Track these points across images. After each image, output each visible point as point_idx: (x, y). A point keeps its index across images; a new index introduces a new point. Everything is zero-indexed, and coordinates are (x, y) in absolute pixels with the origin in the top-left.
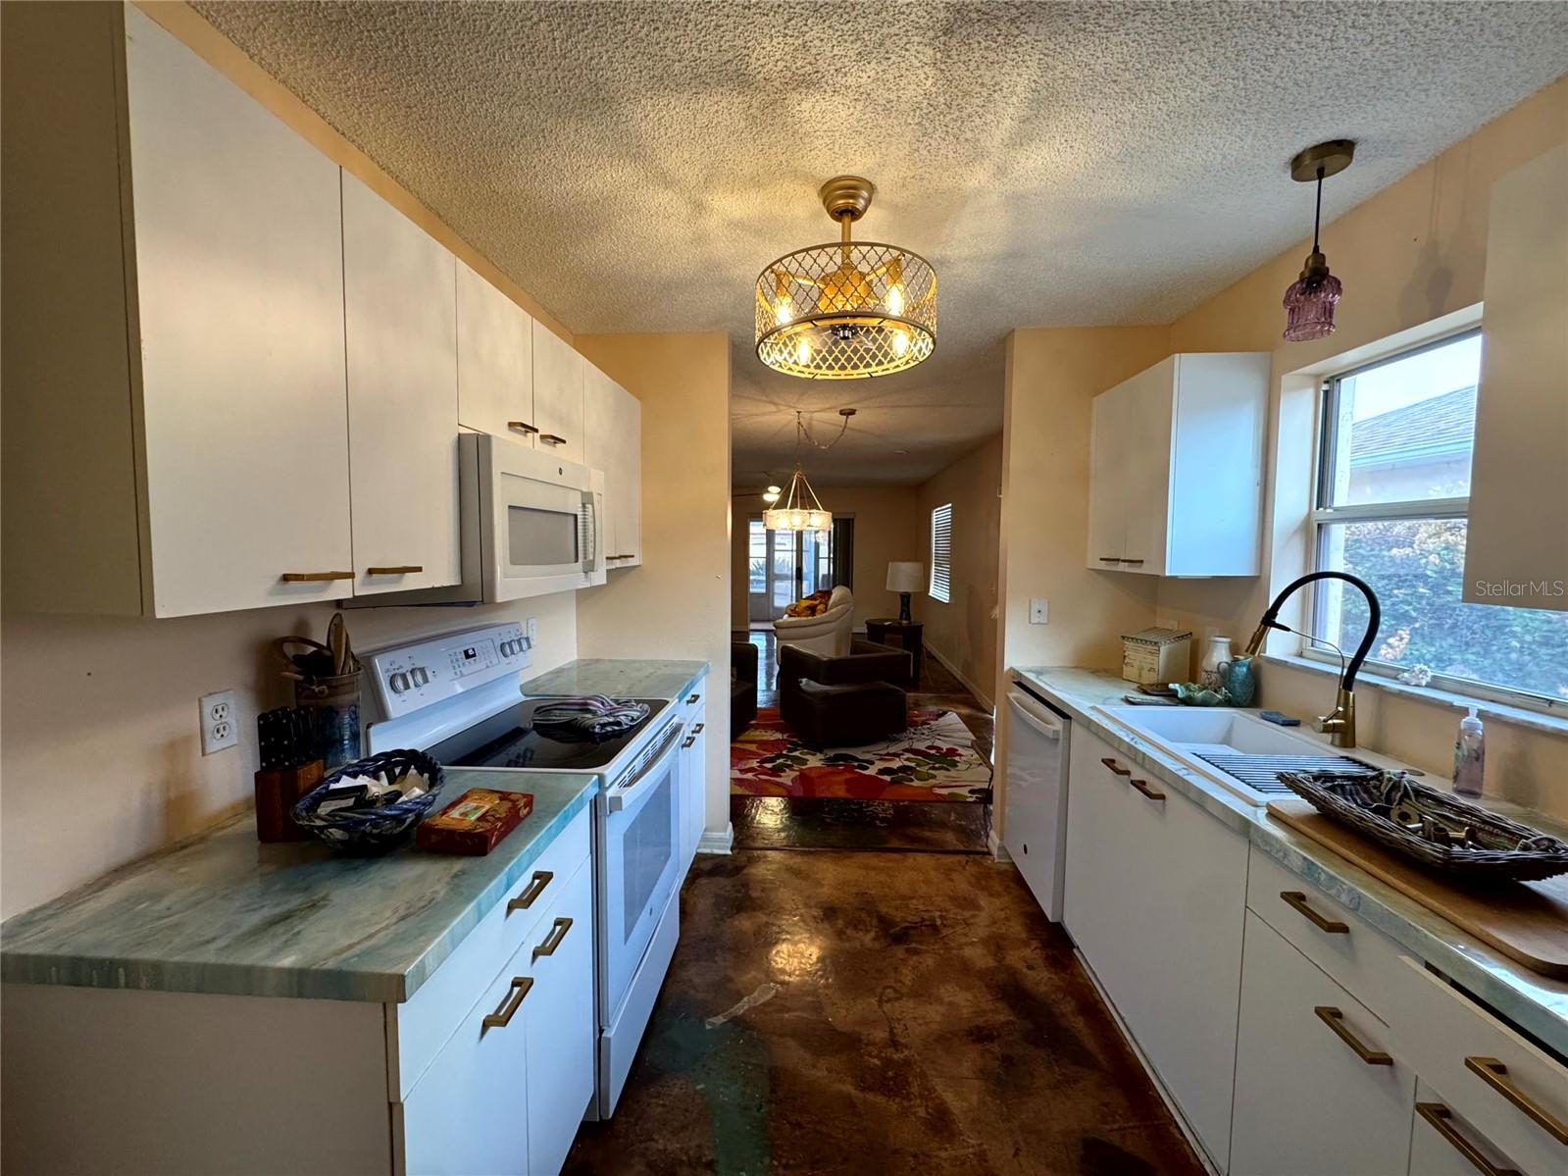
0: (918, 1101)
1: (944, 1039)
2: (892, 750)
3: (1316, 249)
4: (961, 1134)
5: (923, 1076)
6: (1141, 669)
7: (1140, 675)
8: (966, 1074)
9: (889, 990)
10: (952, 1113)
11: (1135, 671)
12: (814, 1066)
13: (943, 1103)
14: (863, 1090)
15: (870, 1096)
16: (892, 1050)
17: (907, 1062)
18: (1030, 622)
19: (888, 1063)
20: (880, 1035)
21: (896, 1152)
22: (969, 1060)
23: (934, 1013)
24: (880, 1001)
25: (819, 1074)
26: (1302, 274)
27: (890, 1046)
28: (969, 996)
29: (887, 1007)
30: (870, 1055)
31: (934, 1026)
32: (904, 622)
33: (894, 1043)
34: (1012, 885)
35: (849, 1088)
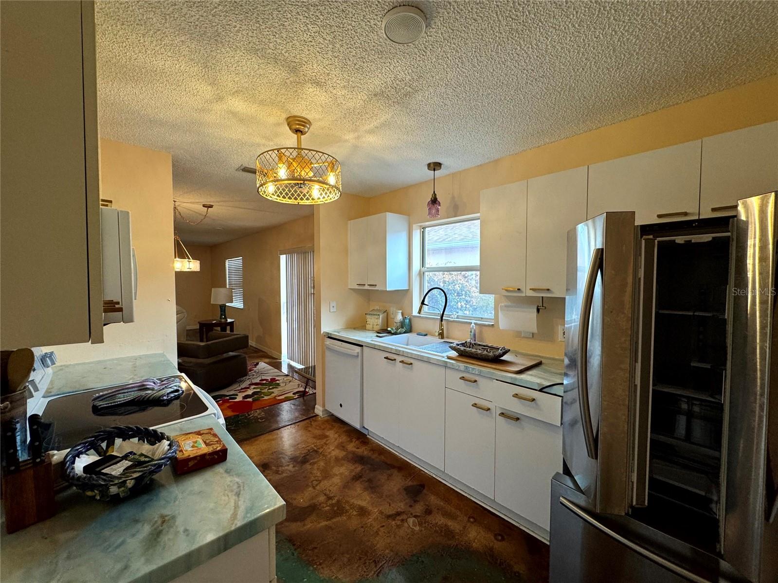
0: (351, 511)
1: (346, 486)
2: (244, 385)
3: (434, 192)
4: (371, 510)
5: (347, 502)
6: (373, 325)
7: (373, 327)
8: (361, 492)
9: (314, 482)
10: (365, 507)
11: (371, 326)
12: (304, 525)
13: (359, 505)
14: (330, 520)
15: (334, 520)
16: (331, 500)
17: (338, 501)
18: (330, 312)
19: (332, 505)
20: (322, 498)
21: (355, 530)
22: (358, 488)
23: (336, 480)
24: (314, 488)
25: (309, 526)
26: (431, 199)
27: (329, 500)
28: (344, 468)
29: (318, 488)
30: (324, 507)
31: (340, 484)
32: (223, 320)
33: (329, 498)
34: (333, 423)
35: (324, 523)
